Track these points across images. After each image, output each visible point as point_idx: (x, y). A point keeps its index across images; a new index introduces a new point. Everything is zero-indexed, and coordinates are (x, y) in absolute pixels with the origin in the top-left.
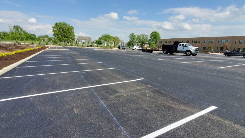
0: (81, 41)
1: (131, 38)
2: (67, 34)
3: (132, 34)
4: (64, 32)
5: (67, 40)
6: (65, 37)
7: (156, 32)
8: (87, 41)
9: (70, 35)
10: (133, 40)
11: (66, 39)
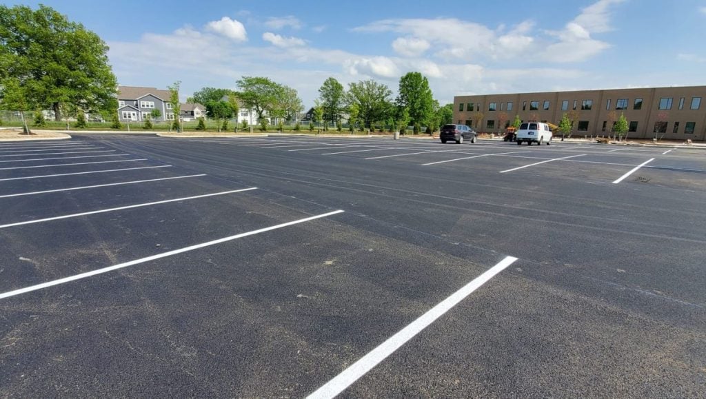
0: (137, 105)
1: (326, 96)
2: (71, 68)
3: (331, 79)
4: (56, 58)
5: (75, 100)
6: (59, 83)
7: (418, 76)
8: (163, 104)
9: (92, 75)
10: (334, 103)
11: (65, 92)
